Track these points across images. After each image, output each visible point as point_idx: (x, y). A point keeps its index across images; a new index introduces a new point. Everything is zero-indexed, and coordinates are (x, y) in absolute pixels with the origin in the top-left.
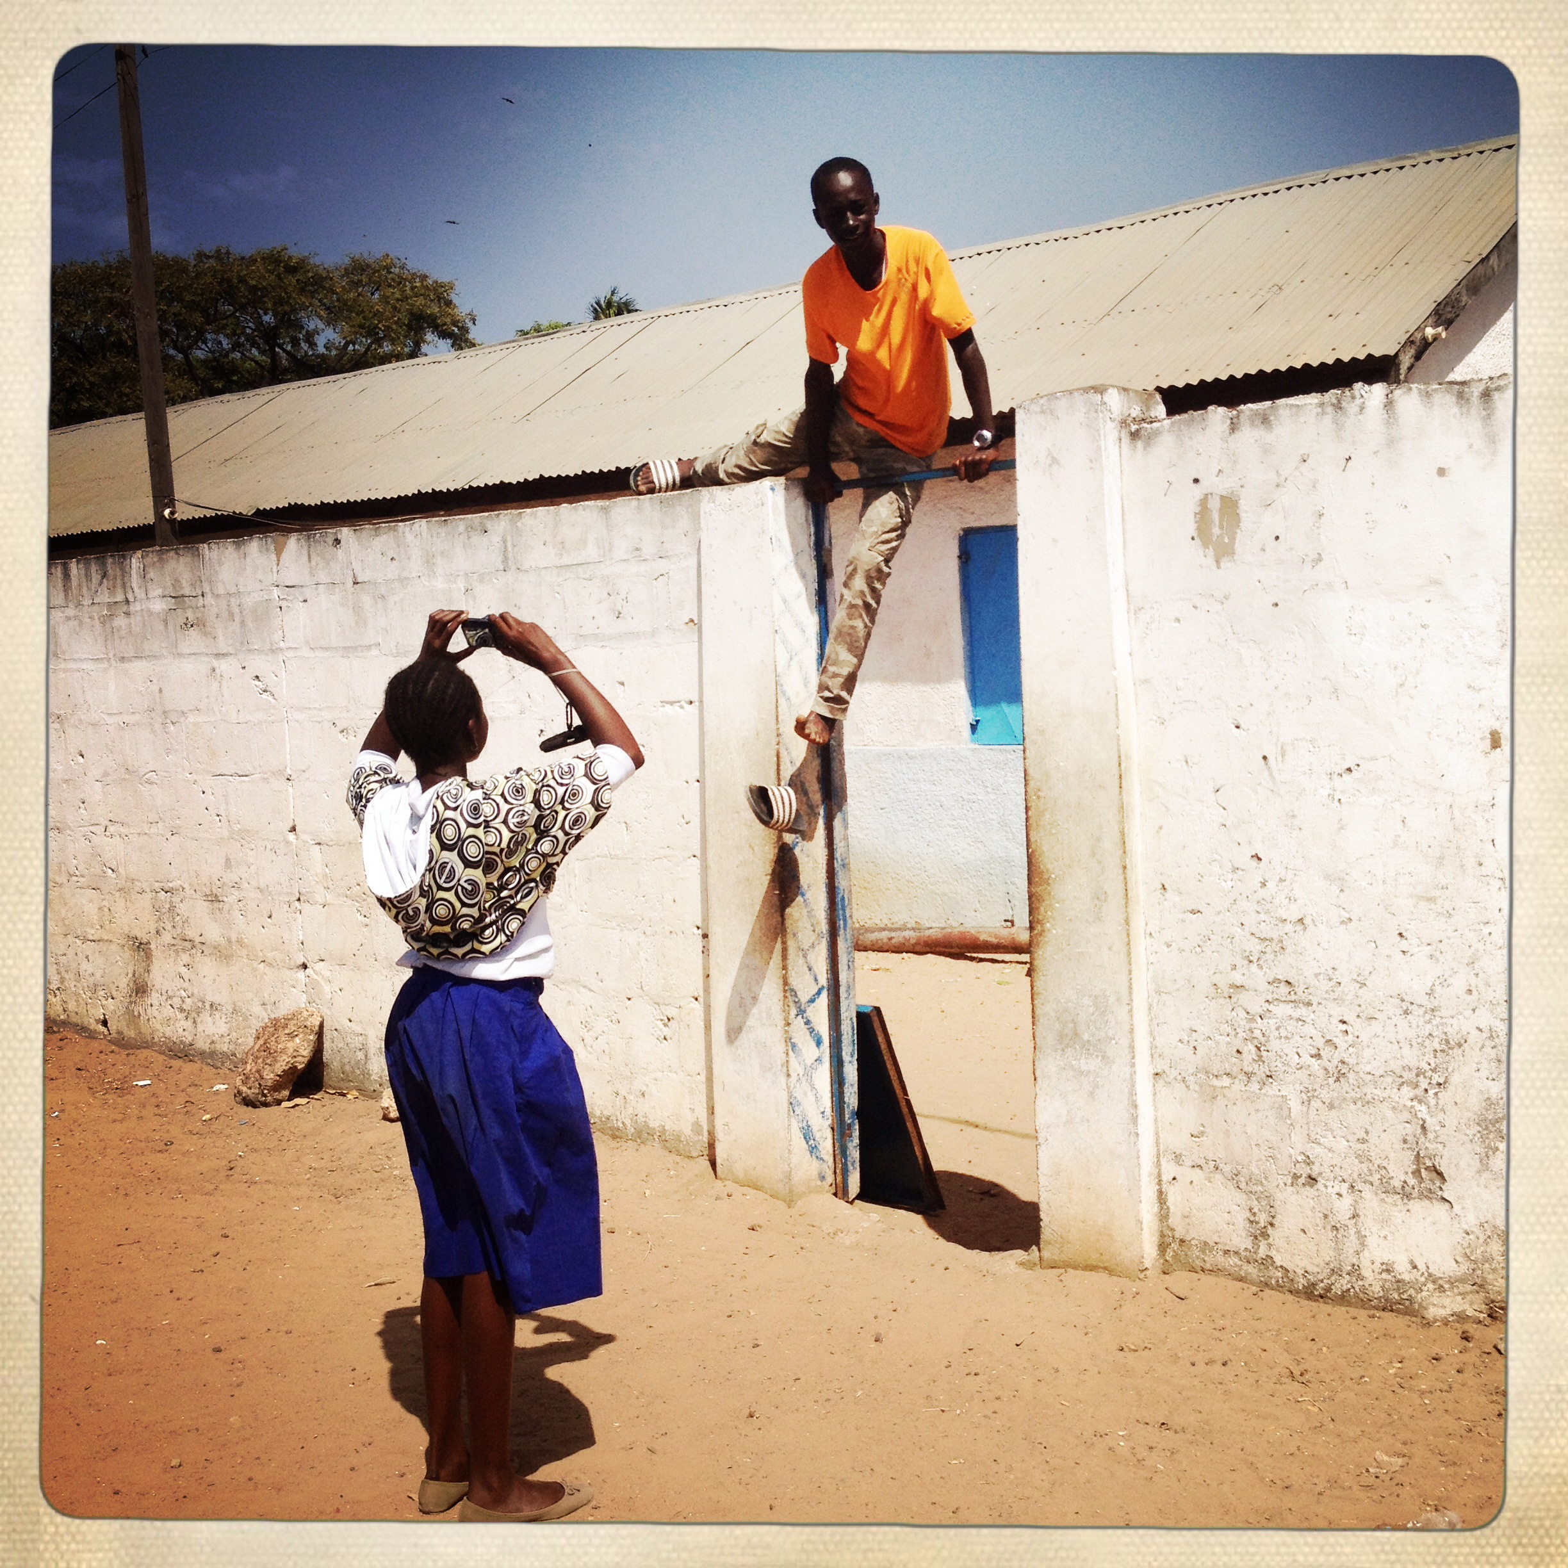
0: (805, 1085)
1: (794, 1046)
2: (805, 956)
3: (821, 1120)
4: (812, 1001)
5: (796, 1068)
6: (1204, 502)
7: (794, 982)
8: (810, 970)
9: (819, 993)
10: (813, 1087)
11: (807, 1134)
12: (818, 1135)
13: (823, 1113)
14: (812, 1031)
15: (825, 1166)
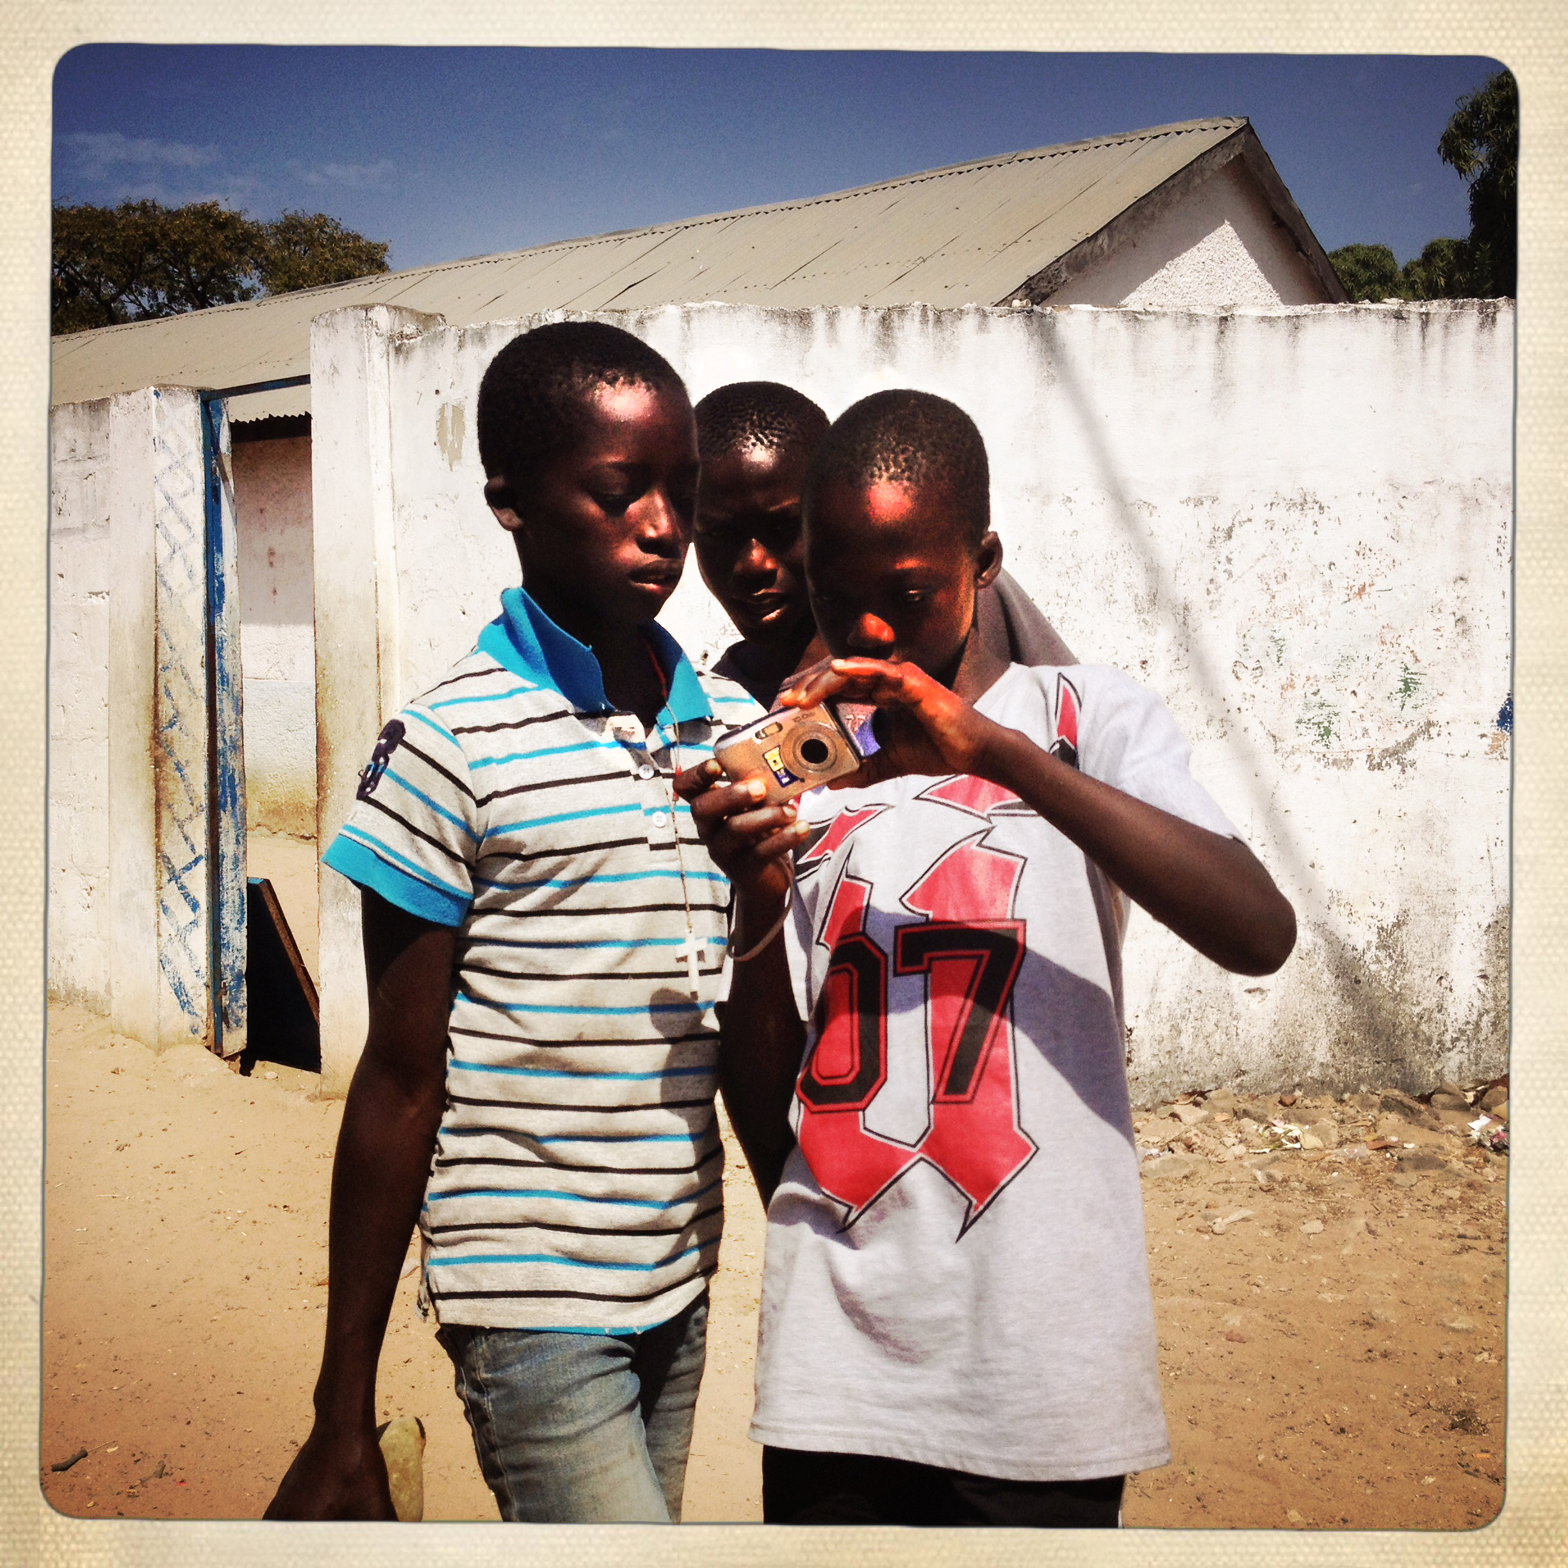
0: (177, 945)
1: (165, 910)
2: (181, 827)
3: (195, 978)
4: (188, 868)
5: (167, 928)
6: (442, 411)
7: (168, 849)
8: (186, 839)
9: (196, 861)
10: (186, 947)
11: (179, 990)
12: (191, 993)
13: (198, 972)
14: (186, 896)
15: (198, 1020)
